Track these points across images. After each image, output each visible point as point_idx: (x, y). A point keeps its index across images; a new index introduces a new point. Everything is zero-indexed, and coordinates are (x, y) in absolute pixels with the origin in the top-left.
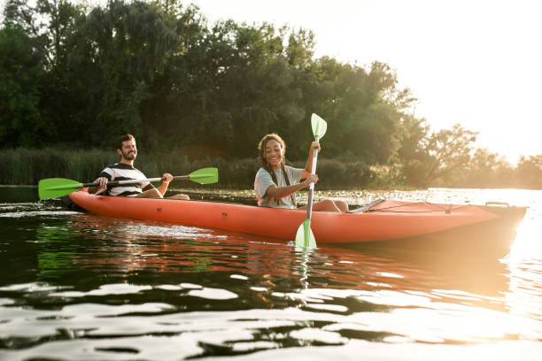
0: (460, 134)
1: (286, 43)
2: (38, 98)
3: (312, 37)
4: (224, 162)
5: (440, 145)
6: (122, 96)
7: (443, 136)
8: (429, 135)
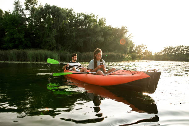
0: (143, 46)
1: (98, 21)
2: (24, 35)
3: (105, 19)
4: (80, 53)
5: (138, 49)
6: (50, 34)
7: (139, 47)
8: (135, 46)
